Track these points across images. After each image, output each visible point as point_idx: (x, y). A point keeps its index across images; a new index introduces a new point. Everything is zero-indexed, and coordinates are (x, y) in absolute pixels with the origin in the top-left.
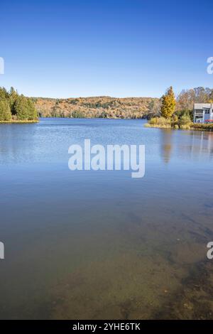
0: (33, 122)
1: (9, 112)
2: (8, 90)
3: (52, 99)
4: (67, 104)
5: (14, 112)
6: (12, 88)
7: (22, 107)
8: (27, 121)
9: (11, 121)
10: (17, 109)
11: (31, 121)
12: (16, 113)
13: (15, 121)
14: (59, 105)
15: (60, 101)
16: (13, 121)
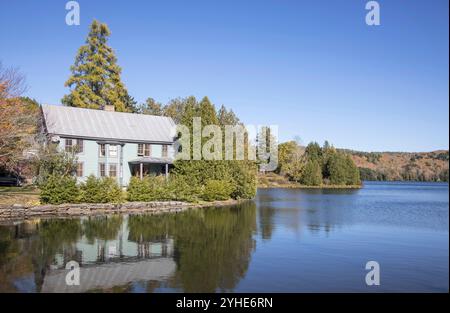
0: (353, 188)
1: (319, 174)
2: (321, 145)
3: (406, 154)
4: (430, 161)
5: (326, 174)
6: (326, 143)
7: (338, 168)
8: (345, 186)
9: (322, 185)
10: (331, 170)
11: (350, 187)
12: (329, 175)
13: (326, 186)
14: (417, 162)
15: (418, 156)
16: (325, 186)
